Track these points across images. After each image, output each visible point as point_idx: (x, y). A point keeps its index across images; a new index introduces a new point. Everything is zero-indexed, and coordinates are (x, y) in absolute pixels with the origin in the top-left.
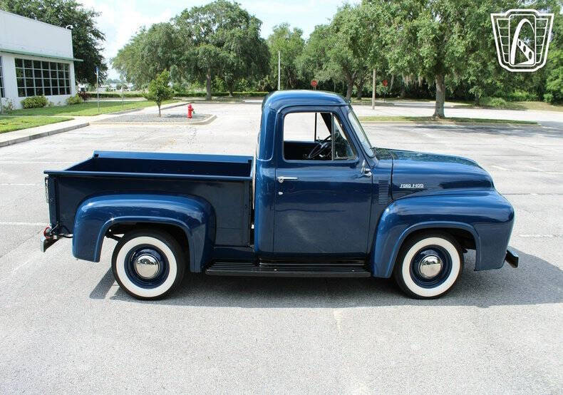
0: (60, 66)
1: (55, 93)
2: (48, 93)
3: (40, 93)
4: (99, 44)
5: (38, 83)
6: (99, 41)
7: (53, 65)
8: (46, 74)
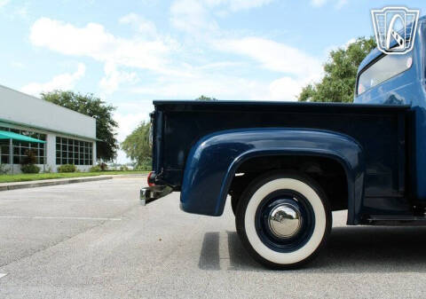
0: (87, 144)
1: (82, 164)
2: (77, 163)
3: (71, 162)
4: (114, 130)
5: (71, 155)
6: (114, 128)
7: (82, 143)
8: (76, 149)
